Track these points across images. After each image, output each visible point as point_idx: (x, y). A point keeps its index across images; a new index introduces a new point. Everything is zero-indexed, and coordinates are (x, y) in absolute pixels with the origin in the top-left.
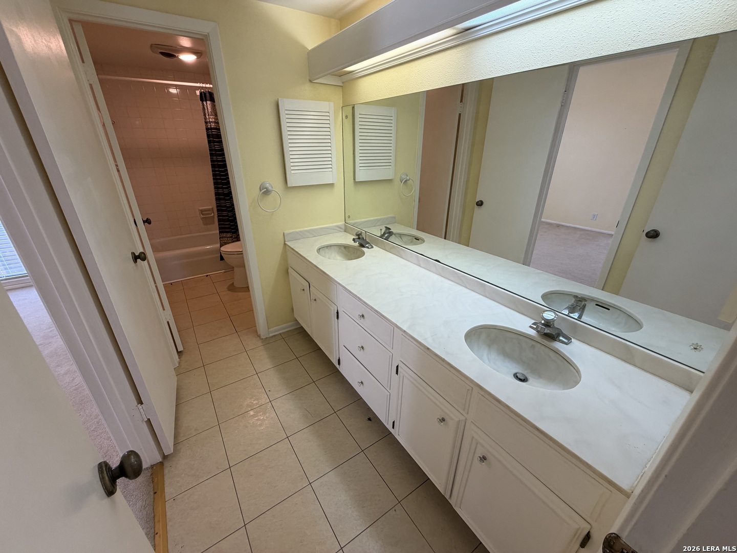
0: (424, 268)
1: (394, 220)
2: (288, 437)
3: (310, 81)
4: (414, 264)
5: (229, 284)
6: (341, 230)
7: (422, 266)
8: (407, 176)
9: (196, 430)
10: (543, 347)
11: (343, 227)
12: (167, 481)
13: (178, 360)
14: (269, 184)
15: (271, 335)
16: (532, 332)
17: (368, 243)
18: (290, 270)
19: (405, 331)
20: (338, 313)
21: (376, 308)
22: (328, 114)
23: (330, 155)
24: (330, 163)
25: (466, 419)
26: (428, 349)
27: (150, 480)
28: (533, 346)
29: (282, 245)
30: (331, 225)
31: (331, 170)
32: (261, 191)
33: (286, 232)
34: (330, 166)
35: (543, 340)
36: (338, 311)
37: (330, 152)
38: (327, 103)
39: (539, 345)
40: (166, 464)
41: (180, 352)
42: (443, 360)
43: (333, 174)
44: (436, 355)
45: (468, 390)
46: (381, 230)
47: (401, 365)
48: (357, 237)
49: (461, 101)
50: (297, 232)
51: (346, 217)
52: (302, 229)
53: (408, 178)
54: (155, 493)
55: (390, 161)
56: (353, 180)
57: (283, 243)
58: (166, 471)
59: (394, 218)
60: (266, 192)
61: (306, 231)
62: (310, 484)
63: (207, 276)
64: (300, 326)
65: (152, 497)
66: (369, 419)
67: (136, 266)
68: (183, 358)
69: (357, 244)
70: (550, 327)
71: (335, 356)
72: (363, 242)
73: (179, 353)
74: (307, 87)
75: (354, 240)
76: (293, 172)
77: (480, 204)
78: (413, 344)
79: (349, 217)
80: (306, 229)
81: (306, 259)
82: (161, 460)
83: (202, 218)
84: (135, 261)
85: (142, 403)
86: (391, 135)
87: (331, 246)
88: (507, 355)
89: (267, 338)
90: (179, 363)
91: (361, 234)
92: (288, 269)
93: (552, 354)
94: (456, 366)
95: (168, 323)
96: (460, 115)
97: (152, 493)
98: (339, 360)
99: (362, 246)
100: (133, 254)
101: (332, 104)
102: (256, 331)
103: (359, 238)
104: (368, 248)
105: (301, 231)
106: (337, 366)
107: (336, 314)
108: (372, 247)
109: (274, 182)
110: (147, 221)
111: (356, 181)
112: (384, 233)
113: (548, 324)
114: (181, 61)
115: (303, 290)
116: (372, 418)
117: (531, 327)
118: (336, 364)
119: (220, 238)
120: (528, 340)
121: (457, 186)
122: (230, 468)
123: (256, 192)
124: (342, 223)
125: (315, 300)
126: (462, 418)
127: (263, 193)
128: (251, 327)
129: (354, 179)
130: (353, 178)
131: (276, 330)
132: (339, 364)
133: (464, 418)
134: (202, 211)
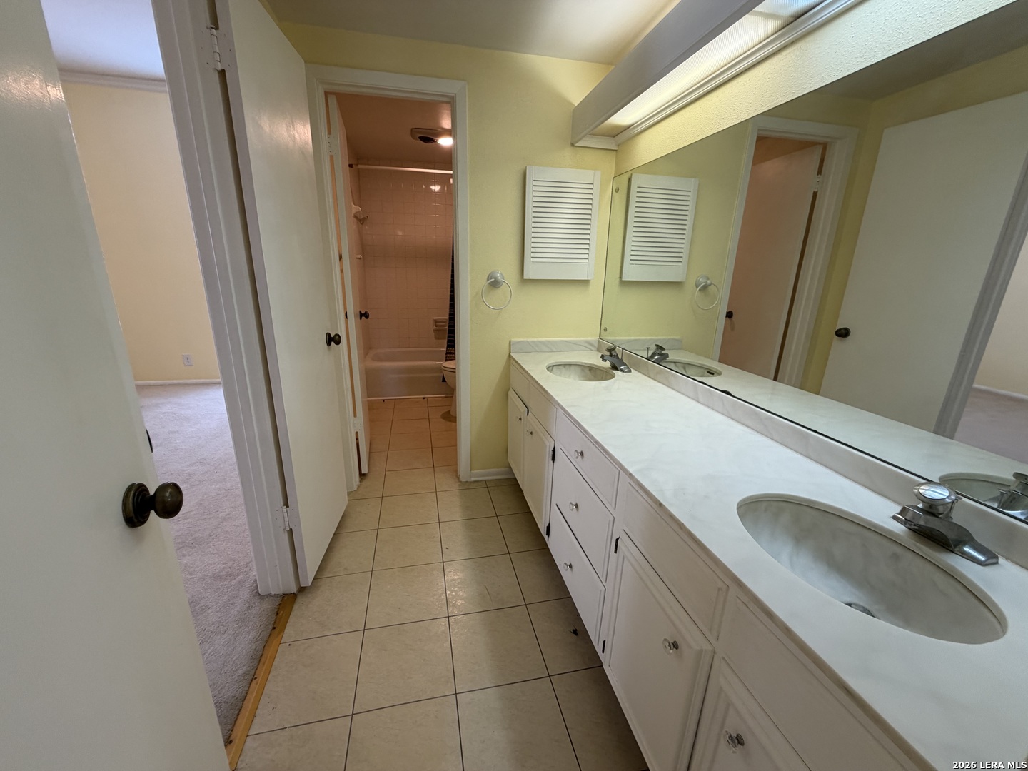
0: (705, 405)
1: (679, 345)
2: (448, 617)
3: (572, 145)
4: (689, 397)
5: (446, 411)
6: (593, 349)
7: (701, 400)
8: (708, 279)
9: (346, 569)
10: (919, 562)
11: (596, 345)
12: (292, 619)
13: (358, 483)
14: (501, 274)
15: (473, 479)
16: (898, 528)
17: (624, 364)
18: (511, 393)
19: (630, 474)
20: (554, 451)
21: (598, 439)
22: (591, 186)
23: (587, 242)
24: (587, 251)
25: (714, 652)
26: (661, 505)
27: (276, 610)
28: (895, 557)
29: (506, 357)
30: (578, 339)
31: (586, 261)
32: (488, 280)
33: (513, 340)
34: (586, 256)
35: (918, 544)
36: (554, 448)
37: (588, 237)
38: (591, 172)
39: (910, 555)
40: (300, 599)
41: (364, 475)
42: (681, 526)
43: (590, 267)
44: (672, 516)
45: (720, 589)
46: (648, 348)
47: (624, 538)
48: (608, 354)
49: (819, 172)
50: (528, 342)
51: (603, 330)
52: (535, 339)
53: (709, 282)
54: (274, 628)
55: (681, 255)
56: (618, 279)
57: (508, 355)
58: (296, 607)
59: (679, 341)
60: (494, 283)
61: (541, 342)
62: (456, 694)
63: (424, 398)
64: (512, 477)
65: (269, 631)
66: (575, 632)
67: (329, 349)
68: (366, 482)
69: (607, 364)
70: (937, 517)
71: (543, 521)
72: (616, 361)
73: (362, 476)
74: (568, 153)
75: (602, 357)
76: (532, 260)
77: (843, 333)
78: (642, 499)
79: (606, 330)
80: (540, 339)
81: (527, 373)
82: (295, 591)
83: (435, 330)
84: (329, 344)
85: (287, 506)
86: (687, 218)
87: (570, 365)
88: (837, 565)
89: (467, 482)
90: (358, 487)
91: (614, 349)
92: (509, 390)
93: (939, 577)
94: (700, 538)
95: (357, 433)
96: (815, 194)
97: (271, 627)
98: (548, 528)
99: (614, 367)
100: (328, 335)
101: (599, 173)
102: (456, 471)
103: (611, 355)
104: (622, 371)
105: (533, 342)
106: (546, 537)
107: (551, 453)
108: (630, 371)
109: (507, 272)
110: (364, 315)
111: (623, 279)
112: (654, 355)
113: (932, 508)
114: (439, 146)
115: (520, 419)
116: (578, 631)
117: (895, 518)
118: (544, 533)
119: (447, 353)
120: (885, 542)
121: (804, 302)
122: (364, 630)
123: (483, 282)
124: (594, 338)
125: (531, 433)
126: (707, 647)
127: (489, 283)
128: (451, 464)
129: (621, 277)
130: (618, 276)
131: (479, 474)
132: (548, 533)
133: (710, 648)
134: (436, 321)
